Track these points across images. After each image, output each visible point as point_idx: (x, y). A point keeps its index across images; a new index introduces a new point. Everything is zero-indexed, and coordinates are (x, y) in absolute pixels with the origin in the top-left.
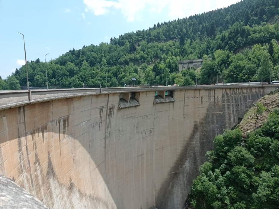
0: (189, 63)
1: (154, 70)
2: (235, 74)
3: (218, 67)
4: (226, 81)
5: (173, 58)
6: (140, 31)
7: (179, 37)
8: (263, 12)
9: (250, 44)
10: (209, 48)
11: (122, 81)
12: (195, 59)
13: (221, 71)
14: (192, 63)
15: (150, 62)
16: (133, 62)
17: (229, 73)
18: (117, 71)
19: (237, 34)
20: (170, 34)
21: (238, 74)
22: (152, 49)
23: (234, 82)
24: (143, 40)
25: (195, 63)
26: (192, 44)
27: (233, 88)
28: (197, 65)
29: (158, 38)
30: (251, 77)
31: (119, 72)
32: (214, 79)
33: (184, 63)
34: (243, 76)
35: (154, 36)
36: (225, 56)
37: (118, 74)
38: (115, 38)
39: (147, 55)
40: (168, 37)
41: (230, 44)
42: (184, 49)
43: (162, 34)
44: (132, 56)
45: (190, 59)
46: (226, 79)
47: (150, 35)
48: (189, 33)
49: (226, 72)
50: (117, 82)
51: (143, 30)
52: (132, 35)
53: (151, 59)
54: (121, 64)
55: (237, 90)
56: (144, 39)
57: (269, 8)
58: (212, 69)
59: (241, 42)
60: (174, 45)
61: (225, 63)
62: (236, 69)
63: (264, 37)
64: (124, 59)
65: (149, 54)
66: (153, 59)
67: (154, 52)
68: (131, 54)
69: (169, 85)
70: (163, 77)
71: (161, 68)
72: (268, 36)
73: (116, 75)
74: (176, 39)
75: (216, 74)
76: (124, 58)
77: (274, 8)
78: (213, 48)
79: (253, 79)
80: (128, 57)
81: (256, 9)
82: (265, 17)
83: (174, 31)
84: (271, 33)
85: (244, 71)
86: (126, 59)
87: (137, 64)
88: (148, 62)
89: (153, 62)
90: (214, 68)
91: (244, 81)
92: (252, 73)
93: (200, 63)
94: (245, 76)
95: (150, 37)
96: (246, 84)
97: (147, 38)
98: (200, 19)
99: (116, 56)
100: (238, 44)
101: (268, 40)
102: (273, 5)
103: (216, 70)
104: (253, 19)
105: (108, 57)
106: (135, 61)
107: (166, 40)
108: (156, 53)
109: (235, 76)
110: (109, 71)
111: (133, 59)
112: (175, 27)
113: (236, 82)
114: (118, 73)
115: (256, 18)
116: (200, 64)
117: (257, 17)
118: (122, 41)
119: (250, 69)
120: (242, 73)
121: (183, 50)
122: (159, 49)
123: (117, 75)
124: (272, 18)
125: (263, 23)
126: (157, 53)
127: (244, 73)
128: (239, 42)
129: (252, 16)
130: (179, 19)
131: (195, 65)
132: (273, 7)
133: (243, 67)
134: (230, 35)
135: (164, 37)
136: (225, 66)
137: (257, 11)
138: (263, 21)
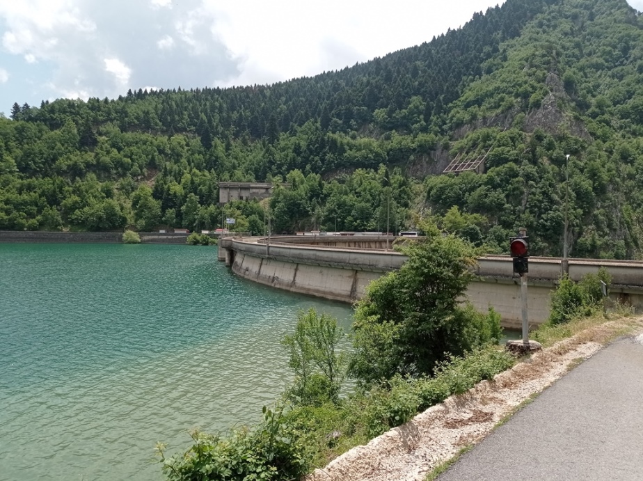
0: (242, 188)
2: (340, 218)
3: (306, 203)
4: (325, 228)
5: (195, 172)
6: (98, 100)
7: (193, 128)
9: (346, 167)
10: (271, 163)
11: (74, 217)
12: (250, 181)
13: (313, 210)
14: (248, 188)
15: (139, 175)
16: (94, 172)
17: (329, 215)
18: (58, 190)
19: (323, 146)
20: (173, 120)
21: (345, 218)
22: (138, 148)
23: (339, 231)
24: (109, 122)
25: (254, 190)
26: (231, 150)
28: (257, 193)
29: (145, 124)
30: (365, 223)
31: (61, 193)
32: (300, 223)
33: (231, 188)
34: (352, 222)
35: (137, 118)
36: (316, 184)
37: (62, 198)
38: (26, 105)
39: (129, 160)
40: (171, 128)
41: (313, 162)
42: (217, 158)
43: (156, 116)
44: (90, 157)
45: (240, 181)
46: (323, 225)
47: (126, 115)
48: (215, 124)
49: (321, 211)
50: (59, 219)
51: (106, 100)
52: (78, 106)
53: (141, 170)
54: (60, 172)
56: (112, 120)
57: (358, 110)
58: (296, 204)
59: (333, 162)
60: (187, 145)
61: (317, 195)
62: (338, 208)
63: (366, 158)
64: (70, 162)
65: (134, 157)
66: (145, 170)
67: (147, 155)
68: (86, 152)
69: (205, 229)
70: (186, 213)
71: (175, 193)
72: (372, 157)
73: (53, 200)
74: (188, 132)
75: (305, 214)
76: (68, 158)
77: (367, 111)
78: (282, 165)
79: (370, 227)
80: (77, 158)
81: (338, 106)
82: (355, 123)
83: (182, 114)
84: (376, 153)
85: (353, 213)
86: (76, 162)
87: (105, 177)
88: (135, 176)
89: (144, 175)
90: (300, 204)
91: (356, 229)
92: (365, 216)
93: (264, 191)
94: (356, 222)
95: (126, 119)
96: (358, 235)
97: (117, 120)
98: (232, 100)
99: (43, 154)
100: (327, 165)
101: (372, 163)
102: (365, 105)
103: (304, 208)
104: (336, 122)
105: (19, 152)
106: (101, 169)
107: (167, 131)
108: (150, 157)
109: (339, 220)
110: (30, 188)
111: (92, 165)
112: (181, 107)
113: (342, 230)
114: (60, 196)
115: (340, 122)
116: (265, 193)
117: (340, 119)
118: (52, 117)
119: (362, 210)
120: (350, 215)
121: (214, 158)
122: (156, 149)
123: (56, 199)
124: (363, 126)
125: (353, 132)
126: (153, 158)
127: (353, 216)
128: (329, 161)
129: (333, 116)
131: (254, 193)
132: (365, 108)
133: (351, 206)
134: (311, 146)
135: (160, 124)
136: (318, 202)
137: (340, 110)
138: (352, 130)
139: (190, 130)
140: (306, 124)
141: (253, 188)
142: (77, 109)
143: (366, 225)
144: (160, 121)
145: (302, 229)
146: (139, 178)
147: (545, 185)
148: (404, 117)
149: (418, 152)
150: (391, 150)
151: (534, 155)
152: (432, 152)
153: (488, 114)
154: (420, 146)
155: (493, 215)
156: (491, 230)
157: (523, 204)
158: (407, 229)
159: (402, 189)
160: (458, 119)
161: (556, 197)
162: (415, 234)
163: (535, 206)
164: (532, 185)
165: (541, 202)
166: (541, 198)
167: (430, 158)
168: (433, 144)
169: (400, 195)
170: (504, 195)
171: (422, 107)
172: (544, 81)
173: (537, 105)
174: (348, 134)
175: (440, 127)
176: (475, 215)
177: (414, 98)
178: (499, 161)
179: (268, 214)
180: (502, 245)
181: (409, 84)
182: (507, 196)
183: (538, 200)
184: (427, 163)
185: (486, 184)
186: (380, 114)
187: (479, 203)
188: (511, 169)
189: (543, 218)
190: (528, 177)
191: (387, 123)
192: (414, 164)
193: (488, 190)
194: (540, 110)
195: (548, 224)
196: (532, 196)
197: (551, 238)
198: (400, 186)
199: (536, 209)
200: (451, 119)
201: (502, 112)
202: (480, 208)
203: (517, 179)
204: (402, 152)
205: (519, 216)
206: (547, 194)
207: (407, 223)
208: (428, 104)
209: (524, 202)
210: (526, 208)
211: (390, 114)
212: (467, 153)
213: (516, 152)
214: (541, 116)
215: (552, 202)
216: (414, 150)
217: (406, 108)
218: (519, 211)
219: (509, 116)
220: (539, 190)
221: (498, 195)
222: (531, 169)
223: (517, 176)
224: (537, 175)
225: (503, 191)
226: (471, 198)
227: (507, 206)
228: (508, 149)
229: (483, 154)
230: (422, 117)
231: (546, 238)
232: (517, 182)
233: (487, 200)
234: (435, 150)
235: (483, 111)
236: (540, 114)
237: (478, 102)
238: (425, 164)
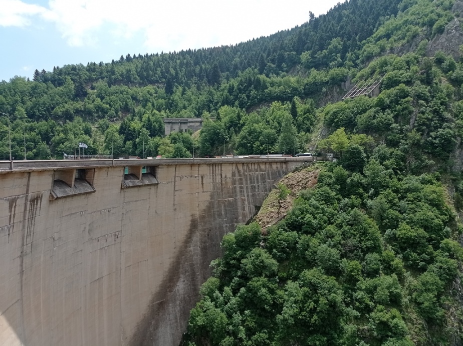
0: (181, 123)
1: (122, 131)
2: (250, 143)
3: (225, 132)
4: (237, 152)
5: (154, 113)
6: (94, 64)
7: (164, 80)
8: (281, 59)
9: (267, 101)
10: (211, 102)
11: (59, 149)
12: (190, 117)
13: (230, 138)
14: (186, 123)
15: (115, 117)
16: (82, 116)
17: (241, 141)
18: (50, 130)
19: (250, 84)
20: (148, 75)
21: (254, 143)
22: (117, 96)
23: (248, 155)
24: (100, 79)
25: (191, 124)
26: (185, 94)
27: (247, 163)
28: (193, 126)
29: (127, 79)
30: (270, 147)
31: (52, 132)
32: (220, 148)
33: (173, 123)
34: (259, 146)
35: (121, 75)
36: (235, 116)
37: (52, 136)
38: (44, 70)
39: (108, 106)
40: (146, 80)
41: (241, 99)
42: (173, 101)
43: (135, 73)
44: (79, 105)
45: (183, 117)
46: (237, 150)
47: (113, 73)
48: (180, 76)
49: (237, 139)
50: (49, 151)
51: (101, 64)
52: (79, 70)
53: (116, 113)
54: (57, 117)
55: (253, 166)
56: (102, 78)
57: (289, 55)
58: (217, 134)
59: (256, 97)
60: (156, 93)
61: (235, 125)
62: (250, 135)
63: (284, 92)
64: (64, 109)
65: (112, 103)
66: (120, 113)
67: (122, 102)
68: (77, 101)
69: (149, 156)
70: (139, 144)
71: (134, 129)
72: (290, 92)
73: (46, 137)
74: (160, 83)
75: (223, 141)
76: (64, 107)
77: (295, 55)
78: (217, 103)
79: (273, 150)
80: (71, 106)
81: (273, 53)
82: (285, 66)
83: (156, 70)
84: (293, 87)
85: (261, 138)
86: (67, 109)
87: (89, 119)
88: (111, 117)
89: (119, 117)
90: (219, 133)
91: (262, 153)
92: (272, 141)
93: (198, 124)
94: (262, 146)
95: (113, 77)
96: (264, 157)
97: (107, 77)
98: (197, 57)
99: (46, 104)
100: (252, 100)
101: (289, 96)
102: (294, 50)
103: (223, 136)
104: (270, 66)
105: (29, 104)
106: (86, 114)
107: (143, 83)
108: (124, 103)
109: (249, 145)
110: (32, 129)
111: (81, 111)
112: (157, 65)
113: (251, 154)
114: (51, 134)
115: (273, 66)
116: (199, 126)
117: (274, 64)
118: (59, 78)
119: (268, 136)
120: (258, 141)
121: (170, 101)
122: (130, 97)
123: (48, 137)
124: (293, 68)
125: (283, 73)
126: (127, 104)
127: (261, 141)
128: (253, 97)
129: (268, 62)
130: (164, 53)
131: (190, 126)
132: (294, 53)
133: (260, 133)
134: (240, 86)
135: (139, 78)
136: (235, 131)
137: (275, 56)
138: (283, 71)
139: (162, 82)
140: (247, 70)
141: (190, 122)
142: (77, 71)
143: (270, 149)
144: (139, 76)
145: (221, 154)
146: (115, 119)
147: (436, 103)
148: (325, 57)
149: (330, 84)
150: (307, 84)
151: (428, 75)
152: (343, 83)
153: (395, 45)
154: (333, 79)
155: (380, 135)
156: (377, 148)
157: (411, 123)
158: (305, 151)
159: (305, 116)
160: (369, 53)
161: (448, 115)
162: (309, 155)
163: (424, 124)
164: (422, 105)
165: (432, 120)
166: (430, 117)
167: (341, 89)
168: (344, 76)
169: (303, 122)
170: (392, 115)
171: (340, 47)
172: (450, 9)
173: (441, 30)
174: (280, 75)
175: (354, 62)
176: (361, 135)
177: (334, 40)
178: (392, 83)
179: (196, 143)
180: (384, 163)
181: (331, 29)
182: (396, 117)
183: (428, 119)
184: (338, 93)
185: (377, 105)
186: (305, 56)
187: (368, 125)
188: (403, 91)
189: (431, 136)
190: (419, 96)
191: (310, 62)
192: (326, 95)
193: (377, 112)
194: (443, 35)
195: (437, 141)
196: (421, 115)
197: (439, 155)
198: (305, 113)
199: (424, 128)
200: (363, 53)
201: (408, 42)
202: (368, 129)
203: (406, 99)
204: (316, 85)
205: (406, 135)
206: (438, 112)
207: (306, 146)
208: (345, 43)
209: (412, 121)
210: (415, 127)
211: (312, 56)
212: (365, 80)
213: (409, 74)
214: (444, 40)
215: (443, 119)
216: (327, 82)
217: (327, 49)
218: (406, 130)
219: (414, 44)
220: (429, 109)
221: (389, 115)
222: (424, 89)
223: (406, 95)
224: (429, 94)
225: (392, 112)
226: (361, 120)
227: (394, 125)
228: (401, 71)
229: (379, 79)
230: (339, 55)
231: (434, 155)
232: (406, 102)
233: (375, 121)
234: (345, 82)
235: (392, 43)
236: (443, 38)
237: (388, 36)
238: (335, 94)
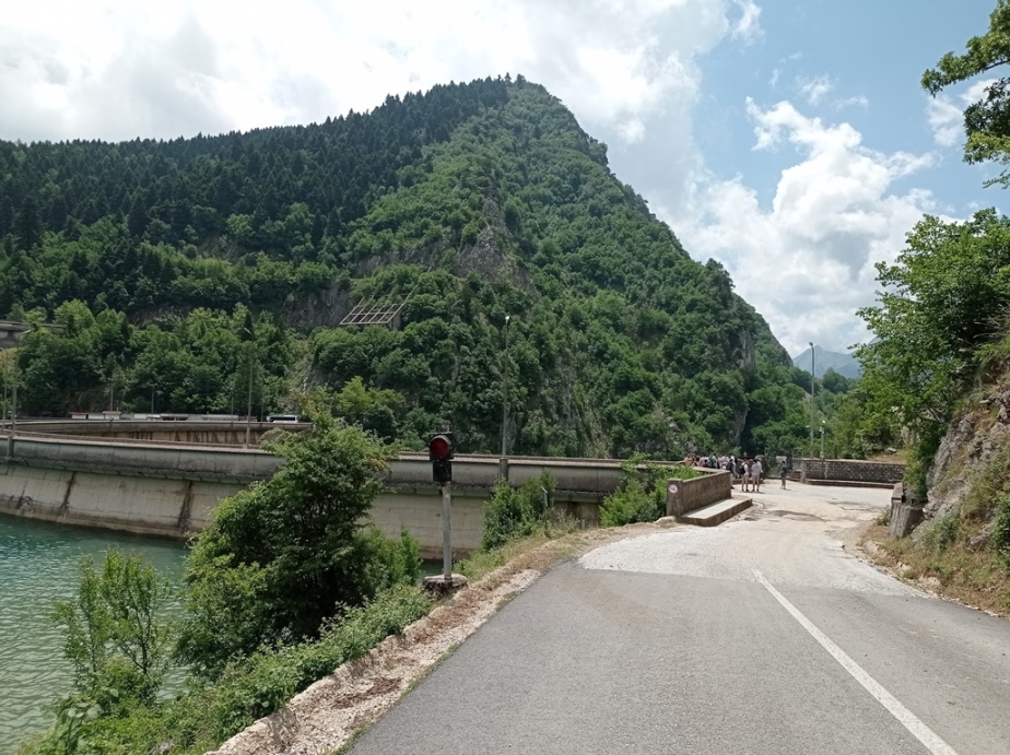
2: (161, 389)
3: (96, 361)
4: (132, 406)
8: (183, 217)
9: (175, 304)
10: (23, 284)
13: (108, 374)
17: (140, 383)
19: (132, 264)
21: (171, 389)
23: (158, 412)
30: (209, 399)
32: (81, 396)
34: (184, 397)
36: (116, 328)
41: (112, 291)
46: (128, 400)
49: (126, 377)
57: (201, 210)
58: (74, 363)
59: (150, 293)
61: (116, 347)
62: (159, 373)
72: (224, 292)
75: (93, 381)
77: (214, 214)
78: (46, 289)
79: (216, 406)
81: (163, 199)
82: (194, 231)
84: (229, 284)
85: (187, 382)
90: (81, 363)
91: (191, 410)
92: (208, 388)
94: (191, 397)
96: (195, 419)
100: (139, 297)
101: (223, 301)
102: (211, 204)
103: (91, 370)
104: (158, 226)
109: (159, 392)
113: (164, 411)
117: (167, 223)
119: (203, 378)
120: (181, 386)
124: (208, 239)
125: (190, 246)
127: (187, 387)
128: (143, 290)
129: (153, 215)
132: (213, 210)
133: (183, 370)
134: (107, 262)
136: (119, 361)
137: (167, 207)
138: (188, 242)
140: (100, 222)
143: (209, 403)
145: (85, 408)
147: (481, 352)
148: (279, 233)
149: (301, 290)
150: (256, 282)
151: (468, 309)
152: (324, 291)
153: (406, 244)
154: (305, 281)
155: (412, 393)
156: (411, 413)
157: (453, 378)
158: (280, 411)
159: (273, 346)
160: (364, 246)
161: (495, 370)
162: (293, 419)
163: (469, 381)
164: (465, 352)
165: (477, 376)
166: (476, 371)
167: (320, 301)
168: (325, 279)
169: (270, 356)
170: (428, 363)
171: (307, 221)
172: (480, 208)
173: (471, 240)
174: (182, 249)
175: (336, 255)
176: (387, 391)
177: (296, 205)
178: (421, 313)
179: (11, 379)
180: (424, 436)
181: (287, 183)
182: (432, 366)
183: (473, 373)
184: (315, 307)
185: (403, 346)
186: (239, 222)
187: (393, 374)
188: (438, 327)
189: (478, 399)
190: (460, 339)
191: (251, 238)
192: (294, 308)
193: (406, 355)
194: (475, 248)
195: (485, 406)
196: (465, 367)
197: (488, 426)
198: (271, 341)
199: (470, 386)
200: (354, 246)
201: (426, 244)
202: (393, 381)
203: (445, 342)
204: (275, 287)
205: (447, 395)
206: (484, 365)
207: (281, 401)
208: (318, 218)
209: (454, 375)
210: (458, 383)
211: (256, 224)
212: (376, 298)
213: (444, 303)
214: (476, 256)
215: (491, 376)
216: (295, 285)
217: (283, 220)
218: (448, 388)
219: (435, 251)
220: (473, 359)
221: (420, 363)
222: (464, 329)
223: (444, 336)
224: (471, 337)
225: (426, 357)
226: (381, 365)
227: (431, 379)
228: (434, 297)
229: (399, 302)
230: (308, 236)
231: (482, 427)
232: (445, 345)
233: (404, 370)
234: (327, 289)
235: (400, 239)
236: (475, 253)
237: (393, 225)
238: (311, 308)
